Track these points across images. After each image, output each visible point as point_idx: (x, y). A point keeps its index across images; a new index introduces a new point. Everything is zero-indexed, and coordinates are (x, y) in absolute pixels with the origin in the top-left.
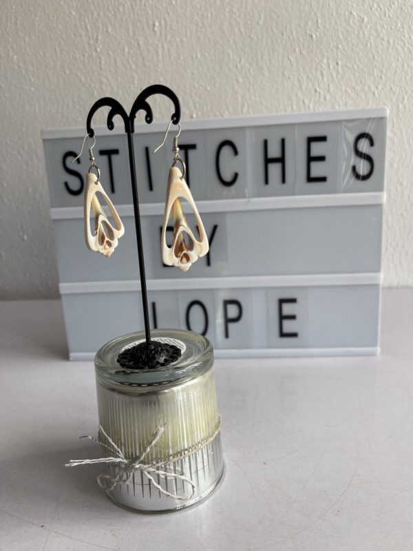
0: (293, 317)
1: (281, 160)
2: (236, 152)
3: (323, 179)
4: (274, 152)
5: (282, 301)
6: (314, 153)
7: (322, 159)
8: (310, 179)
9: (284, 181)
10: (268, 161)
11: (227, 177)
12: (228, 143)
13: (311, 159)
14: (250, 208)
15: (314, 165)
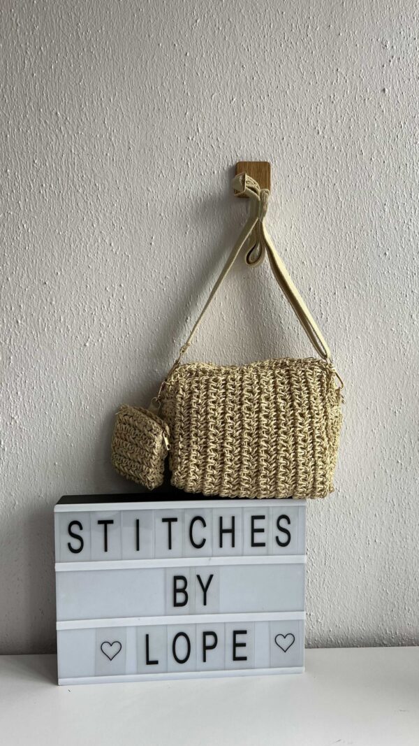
0: (243, 645)
1: (232, 531)
2: (205, 525)
3: (263, 545)
4: (227, 525)
5: (236, 633)
6: (256, 527)
7: (262, 530)
8: (254, 545)
9: (233, 546)
10: (222, 531)
11: (197, 541)
12: (199, 518)
13: (254, 531)
14: (211, 564)
15: (256, 535)
